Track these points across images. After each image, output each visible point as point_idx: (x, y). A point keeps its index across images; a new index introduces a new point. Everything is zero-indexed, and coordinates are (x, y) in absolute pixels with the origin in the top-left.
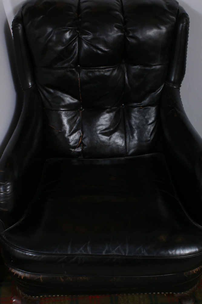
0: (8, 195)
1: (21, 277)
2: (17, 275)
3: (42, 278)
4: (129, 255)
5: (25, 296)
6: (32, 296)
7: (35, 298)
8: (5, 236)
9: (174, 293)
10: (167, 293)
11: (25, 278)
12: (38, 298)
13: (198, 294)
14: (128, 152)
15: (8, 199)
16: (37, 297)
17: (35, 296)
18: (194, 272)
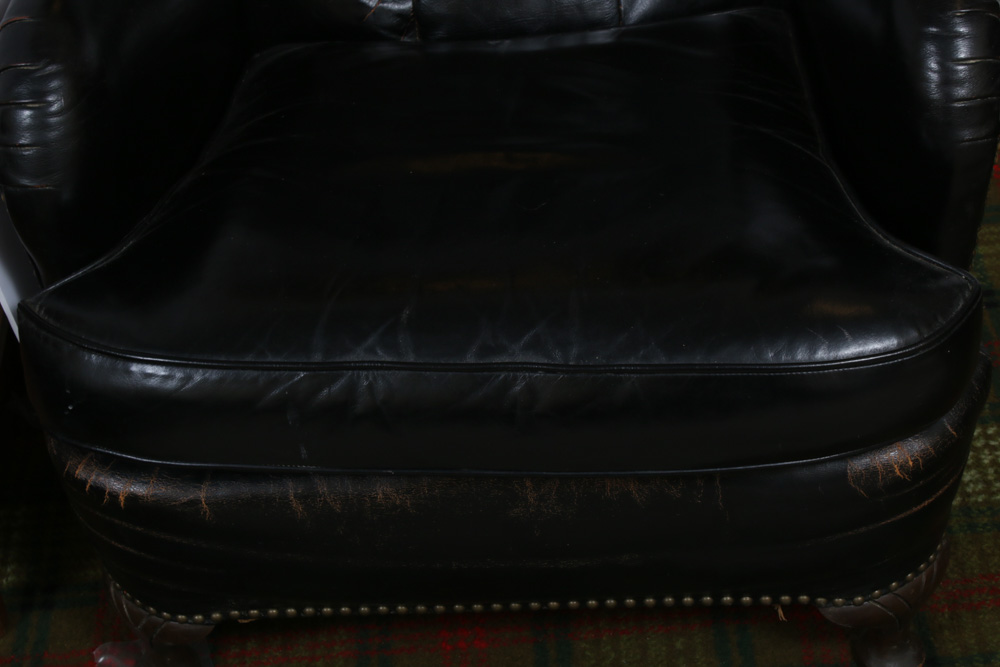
0: (53, 120)
1: (114, 496)
2: (99, 491)
3: (207, 498)
4: (582, 363)
5: (144, 622)
6: (174, 613)
7: (186, 622)
8: (41, 308)
9: (821, 600)
10: (785, 598)
11: (132, 498)
12: (202, 623)
13: (947, 633)
14: (627, 12)
15: (53, 134)
16: (198, 617)
17: (190, 614)
18: (897, 471)
